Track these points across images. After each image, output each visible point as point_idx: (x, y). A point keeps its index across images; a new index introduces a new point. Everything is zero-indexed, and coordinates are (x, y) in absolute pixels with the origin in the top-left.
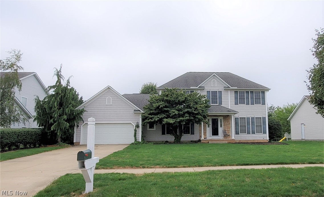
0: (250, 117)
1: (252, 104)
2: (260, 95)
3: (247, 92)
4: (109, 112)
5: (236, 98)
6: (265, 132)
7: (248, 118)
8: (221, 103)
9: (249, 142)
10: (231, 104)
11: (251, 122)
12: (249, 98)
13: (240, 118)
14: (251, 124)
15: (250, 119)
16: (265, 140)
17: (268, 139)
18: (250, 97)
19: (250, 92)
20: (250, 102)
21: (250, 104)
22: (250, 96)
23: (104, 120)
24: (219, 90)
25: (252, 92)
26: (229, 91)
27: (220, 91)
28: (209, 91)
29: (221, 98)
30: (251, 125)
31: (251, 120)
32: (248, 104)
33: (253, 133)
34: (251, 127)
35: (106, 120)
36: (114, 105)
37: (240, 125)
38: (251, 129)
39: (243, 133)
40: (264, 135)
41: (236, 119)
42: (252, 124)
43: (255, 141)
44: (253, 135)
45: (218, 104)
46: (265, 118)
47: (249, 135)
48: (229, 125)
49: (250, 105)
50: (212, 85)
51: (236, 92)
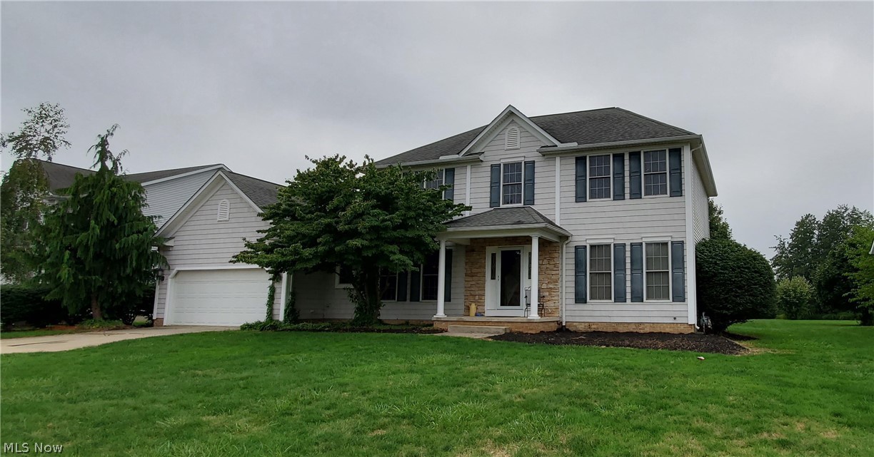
0: (628, 243)
1: (636, 195)
2: (665, 163)
3: (619, 158)
4: (222, 241)
5: (580, 179)
6: (680, 297)
7: (620, 248)
8: (530, 200)
9: (621, 329)
10: (563, 200)
11: (628, 260)
12: (624, 177)
13: (592, 246)
14: (628, 266)
15: (628, 248)
16: (682, 327)
17: (693, 319)
18: (627, 173)
19: (627, 157)
20: (627, 191)
21: (627, 196)
22: (627, 168)
23: (211, 261)
24: (527, 160)
25: (635, 156)
26: (558, 159)
27: (529, 162)
28: (496, 165)
29: (534, 183)
30: (628, 272)
31: (628, 254)
32: (619, 196)
33: (637, 298)
34: (628, 278)
35: (216, 260)
36: (233, 220)
37: (590, 270)
38: (628, 284)
39: (603, 299)
40: (678, 306)
41: (579, 250)
42: (634, 267)
43: (642, 327)
44: (638, 306)
45: (521, 205)
46: (682, 243)
47: (620, 306)
48: (554, 272)
49: (628, 201)
50: (506, 143)
51: (580, 161)
